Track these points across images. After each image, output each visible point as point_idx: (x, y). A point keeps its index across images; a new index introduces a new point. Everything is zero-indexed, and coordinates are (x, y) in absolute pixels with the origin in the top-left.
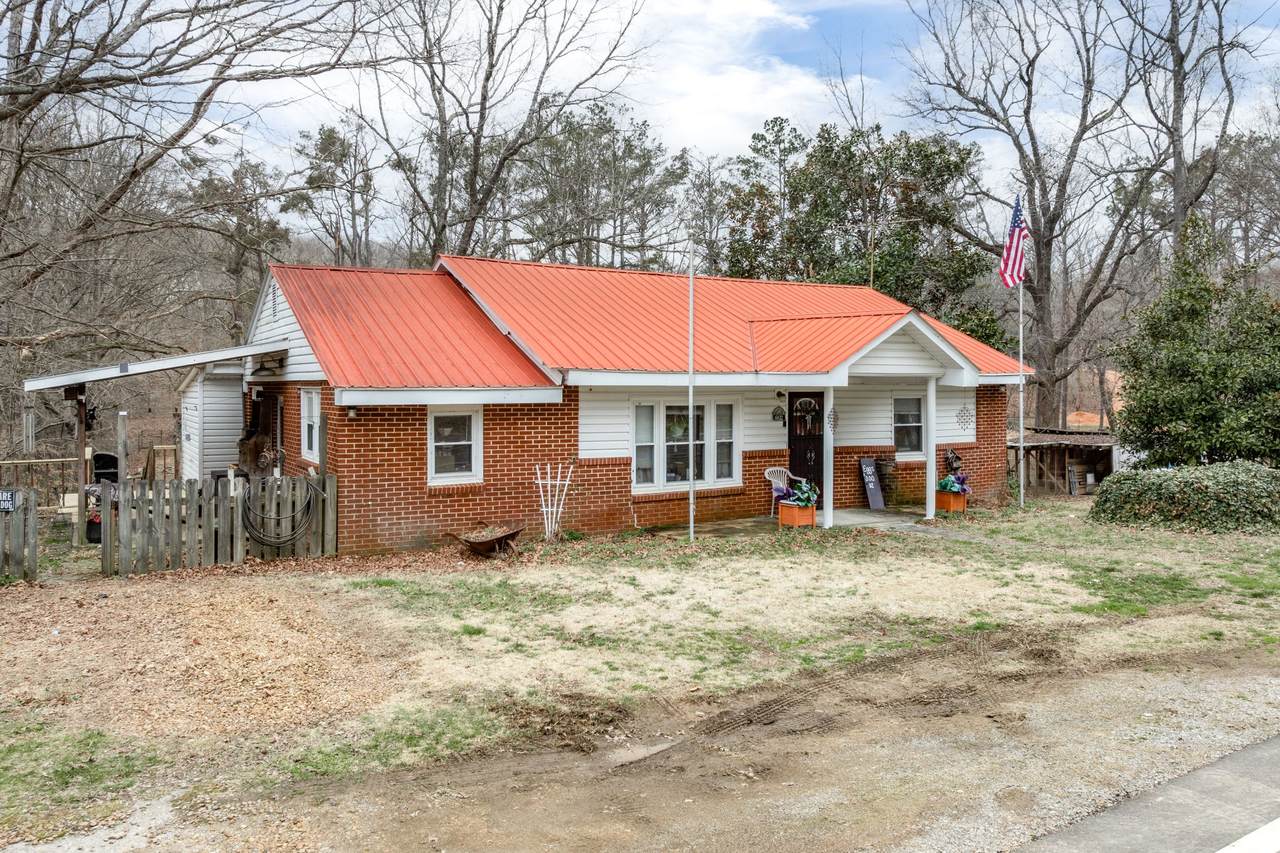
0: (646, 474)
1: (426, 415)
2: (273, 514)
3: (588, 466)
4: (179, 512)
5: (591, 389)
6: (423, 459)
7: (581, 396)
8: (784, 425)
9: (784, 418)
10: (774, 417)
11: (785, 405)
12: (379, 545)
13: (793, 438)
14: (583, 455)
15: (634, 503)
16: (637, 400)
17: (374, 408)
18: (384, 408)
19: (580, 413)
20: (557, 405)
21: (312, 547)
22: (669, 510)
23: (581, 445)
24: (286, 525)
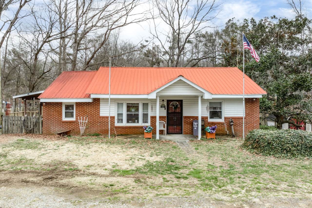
0: (120, 120)
1: (62, 104)
2: (29, 124)
3: (102, 118)
4: (13, 122)
5: (103, 99)
6: (61, 114)
7: (101, 100)
8: (165, 109)
9: (165, 107)
10: (161, 107)
11: (165, 103)
12: (51, 133)
13: (168, 113)
14: (101, 115)
15: (115, 128)
16: (117, 101)
17: (50, 103)
18: (52, 103)
19: (100, 104)
20: (90, 102)
21: (37, 132)
22: (126, 130)
23: (101, 113)
24: (32, 127)
